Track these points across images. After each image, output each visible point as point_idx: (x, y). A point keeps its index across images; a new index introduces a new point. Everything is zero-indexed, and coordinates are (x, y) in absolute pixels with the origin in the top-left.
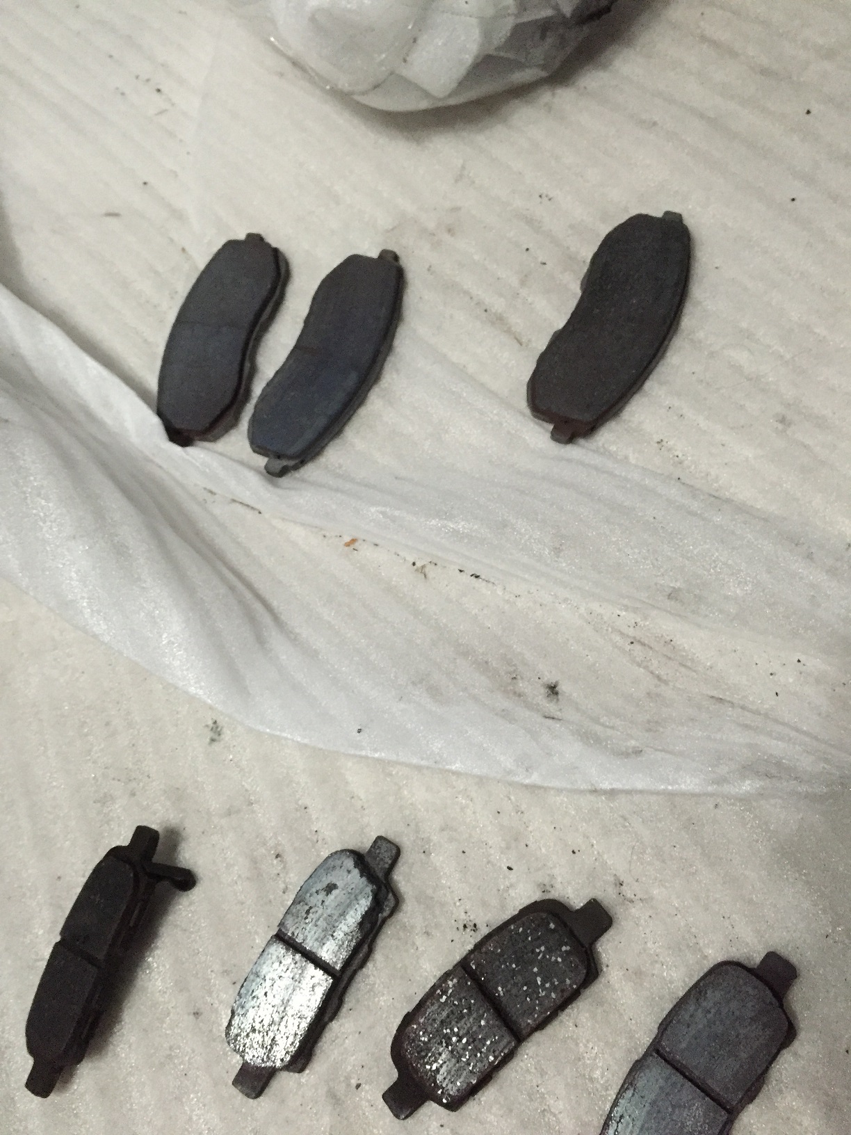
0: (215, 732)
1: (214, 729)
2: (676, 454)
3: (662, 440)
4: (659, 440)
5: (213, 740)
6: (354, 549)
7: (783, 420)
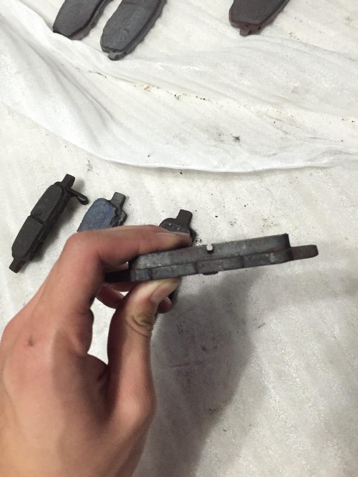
0: (89, 167)
1: (89, 165)
2: (298, 38)
3: (292, 33)
4: (290, 33)
5: (89, 170)
6: (148, 90)
7: (348, 19)
